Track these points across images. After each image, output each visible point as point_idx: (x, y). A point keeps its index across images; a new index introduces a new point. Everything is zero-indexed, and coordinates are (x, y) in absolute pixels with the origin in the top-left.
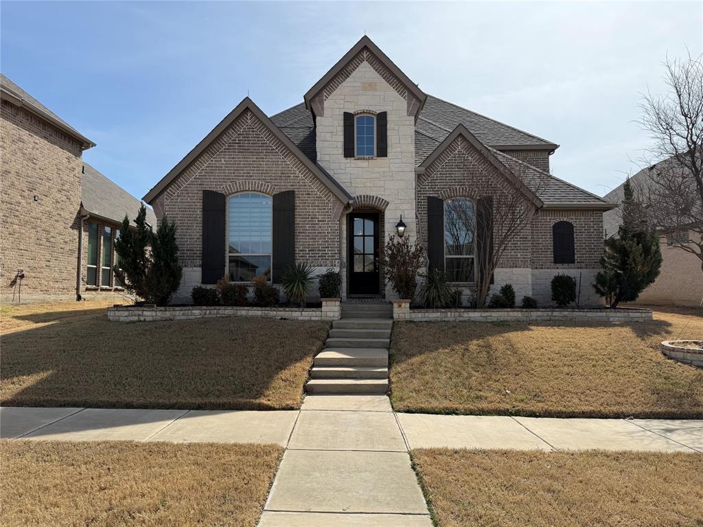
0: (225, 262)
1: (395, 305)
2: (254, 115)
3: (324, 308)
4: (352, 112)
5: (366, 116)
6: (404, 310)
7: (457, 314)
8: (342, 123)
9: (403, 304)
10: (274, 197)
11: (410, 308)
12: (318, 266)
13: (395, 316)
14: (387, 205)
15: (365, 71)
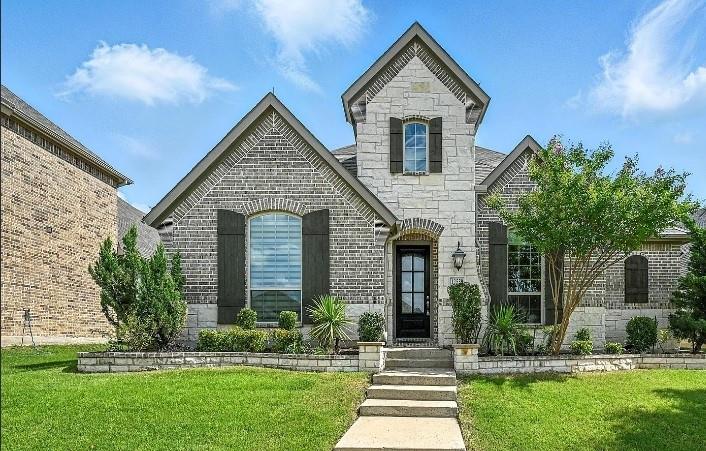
0: (245, 298)
1: (459, 352)
2: (280, 116)
3: (361, 356)
4: (400, 117)
5: (417, 122)
6: (471, 359)
7: (537, 363)
8: (387, 131)
9: (469, 351)
10: (304, 217)
11: (479, 355)
12: (358, 303)
13: (458, 366)
14: (442, 230)
15: (415, 69)
